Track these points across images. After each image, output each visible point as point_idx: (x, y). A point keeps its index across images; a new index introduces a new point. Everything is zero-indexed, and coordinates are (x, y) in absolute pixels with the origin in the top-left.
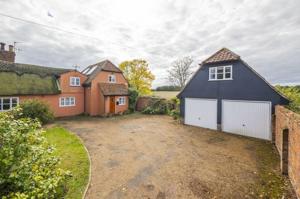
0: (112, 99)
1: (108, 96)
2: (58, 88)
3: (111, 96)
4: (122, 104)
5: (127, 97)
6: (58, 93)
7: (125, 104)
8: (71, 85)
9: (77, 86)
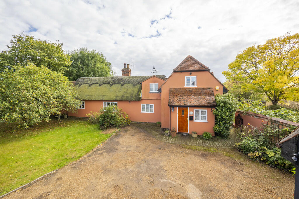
0: (183, 111)
1: (176, 106)
2: (140, 95)
3: (179, 106)
4: (200, 121)
5: (210, 109)
6: (139, 100)
7: (206, 121)
8: (150, 92)
9: (156, 93)
